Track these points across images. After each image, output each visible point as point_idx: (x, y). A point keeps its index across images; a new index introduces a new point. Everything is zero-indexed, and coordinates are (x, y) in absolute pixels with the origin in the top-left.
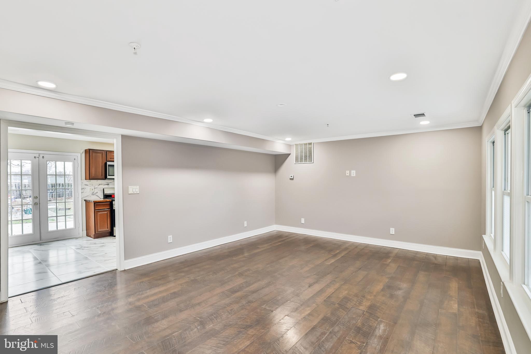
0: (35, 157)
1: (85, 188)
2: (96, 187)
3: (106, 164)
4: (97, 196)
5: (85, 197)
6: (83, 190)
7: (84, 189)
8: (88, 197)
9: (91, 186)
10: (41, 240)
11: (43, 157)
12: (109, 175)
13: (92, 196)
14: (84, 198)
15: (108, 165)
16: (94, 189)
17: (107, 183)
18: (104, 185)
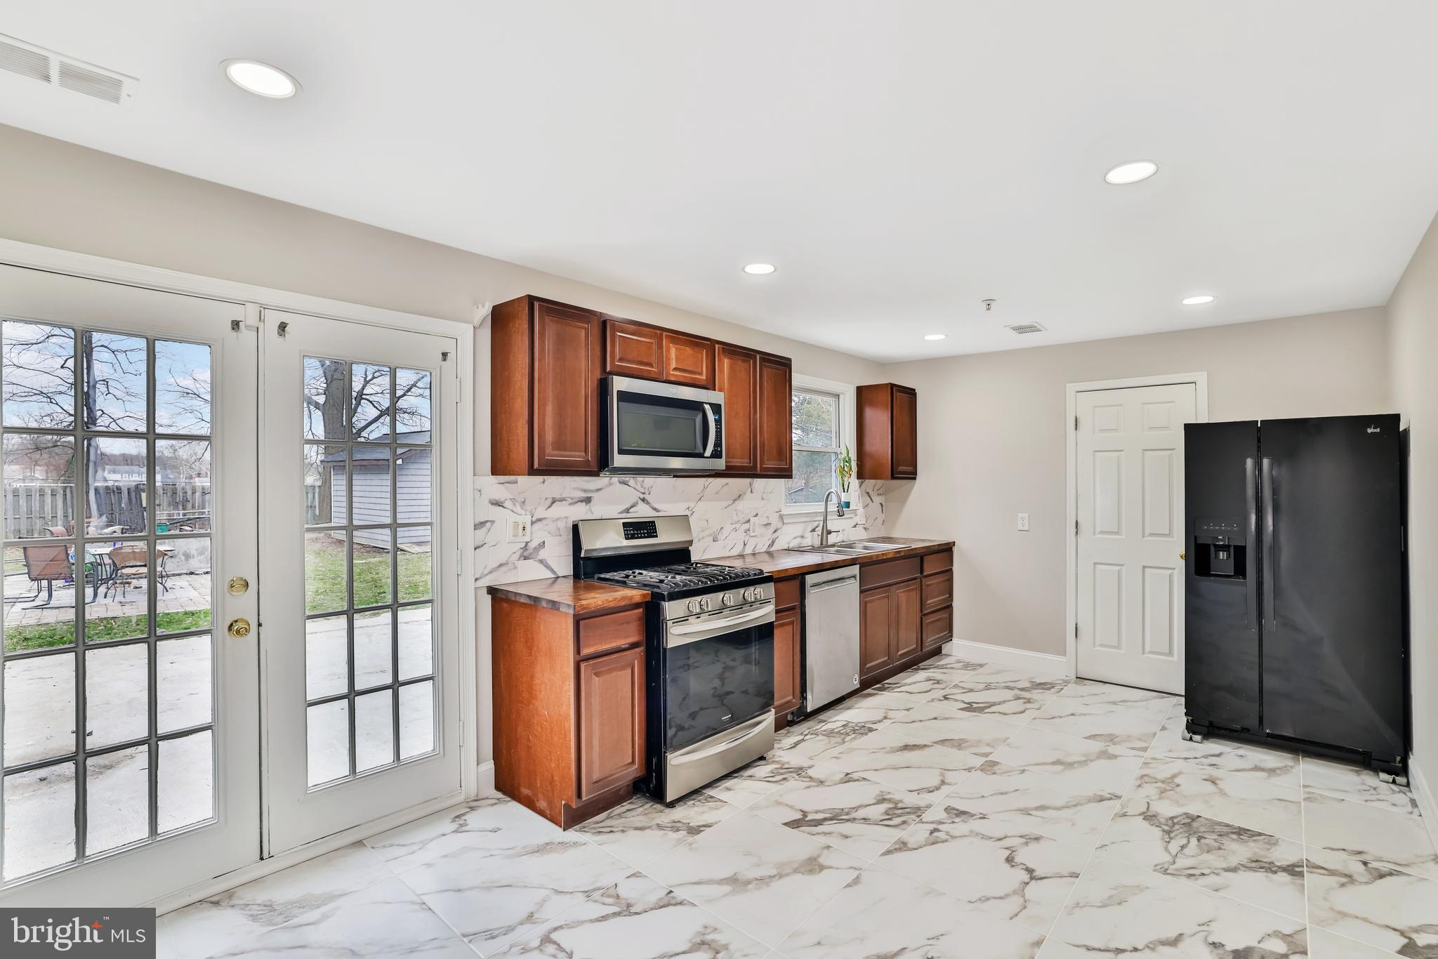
0: (236, 325)
1: (493, 522)
2: (541, 512)
3: (603, 387)
4: (541, 561)
5: (490, 572)
6: (482, 531)
7: (488, 525)
8: (502, 568)
9: (518, 509)
10: (265, 855)
11: (283, 327)
12: (621, 452)
13: (522, 562)
14: (488, 578)
15: (618, 391)
16: (533, 523)
17: (585, 491)
18: (570, 501)
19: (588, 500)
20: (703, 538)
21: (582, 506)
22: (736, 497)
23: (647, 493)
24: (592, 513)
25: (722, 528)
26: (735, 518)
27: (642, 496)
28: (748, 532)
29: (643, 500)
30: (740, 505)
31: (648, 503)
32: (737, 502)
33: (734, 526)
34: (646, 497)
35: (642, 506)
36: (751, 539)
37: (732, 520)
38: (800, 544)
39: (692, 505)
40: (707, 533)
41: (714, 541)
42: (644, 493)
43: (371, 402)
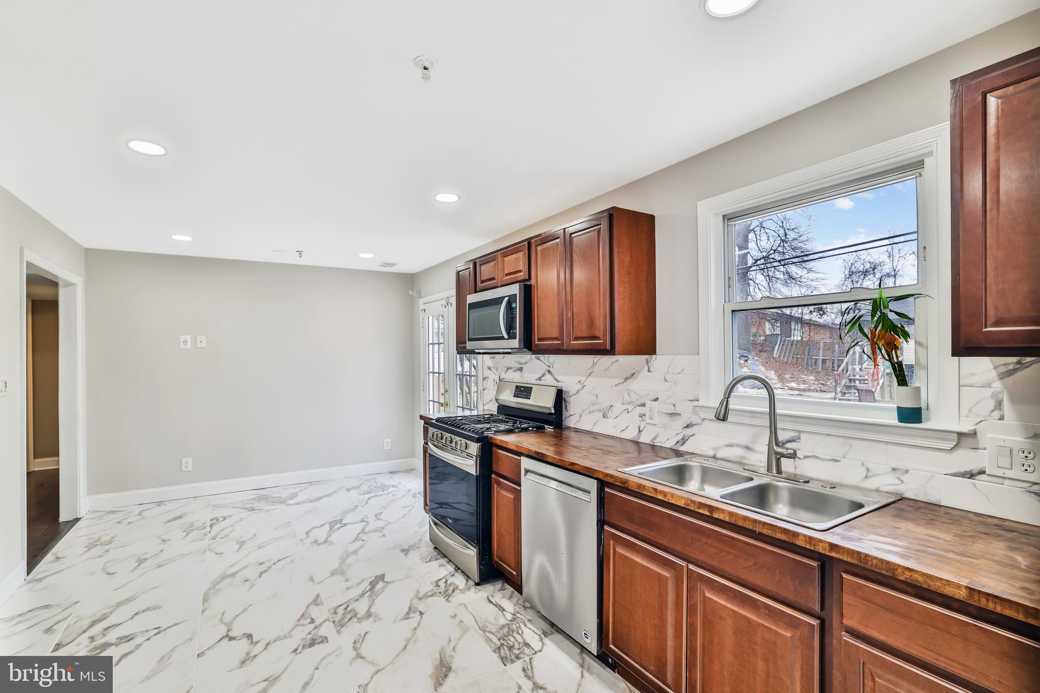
1: (488, 378)
2: (503, 375)
6: (485, 382)
8: (491, 402)
9: (495, 372)
12: (469, 340)
15: (468, 304)
16: (500, 380)
17: (520, 363)
18: (514, 369)
19: (521, 369)
20: (593, 411)
21: (518, 373)
22: (628, 375)
23: (551, 366)
24: (523, 378)
25: (612, 406)
26: (627, 399)
27: (548, 369)
28: (643, 417)
29: (549, 372)
30: (634, 384)
31: (552, 374)
32: (629, 381)
33: (626, 407)
34: (551, 370)
35: (548, 376)
36: (648, 426)
37: (623, 399)
38: (743, 458)
39: (583, 379)
40: (596, 407)
41: (604, 417)
42: (549, 367)
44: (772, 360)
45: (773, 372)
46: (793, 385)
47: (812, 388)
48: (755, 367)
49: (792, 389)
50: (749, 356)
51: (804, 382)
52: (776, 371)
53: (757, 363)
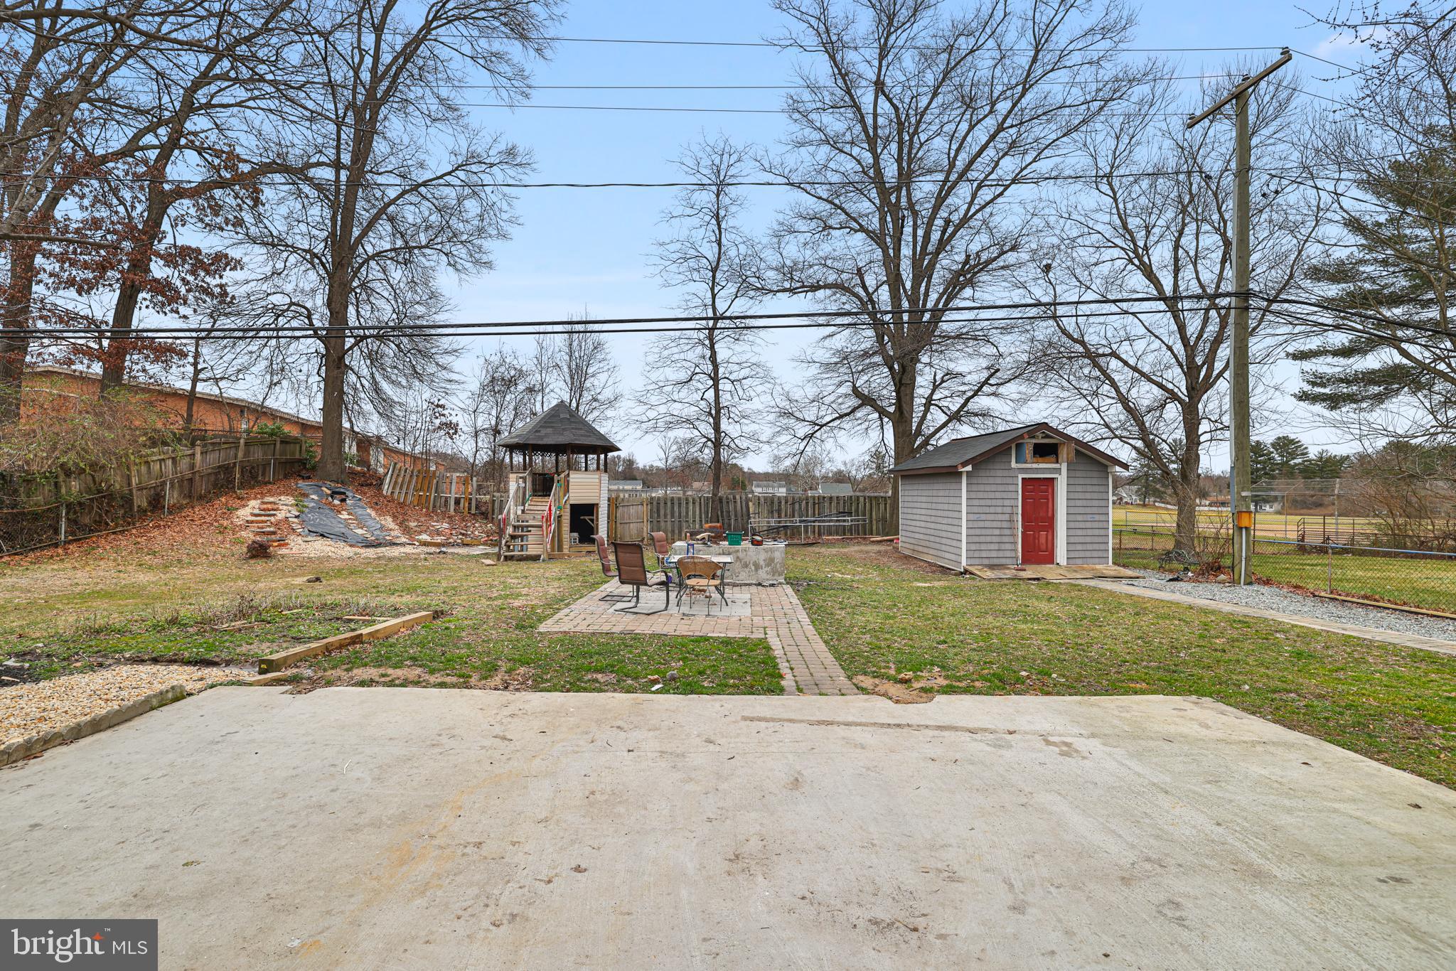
43: (940, 408)
44: (381, 499)
45: (389, 519)
46: (424, 537)
47: (451, 540)
48: (360, 511)
49: (425, 544)
50: (348, 493)
51: (438, 533)
52: (394, 517)
53: (361, 504)
